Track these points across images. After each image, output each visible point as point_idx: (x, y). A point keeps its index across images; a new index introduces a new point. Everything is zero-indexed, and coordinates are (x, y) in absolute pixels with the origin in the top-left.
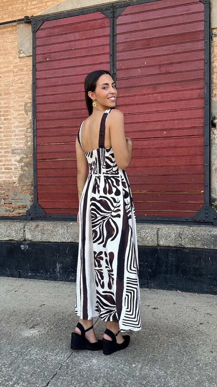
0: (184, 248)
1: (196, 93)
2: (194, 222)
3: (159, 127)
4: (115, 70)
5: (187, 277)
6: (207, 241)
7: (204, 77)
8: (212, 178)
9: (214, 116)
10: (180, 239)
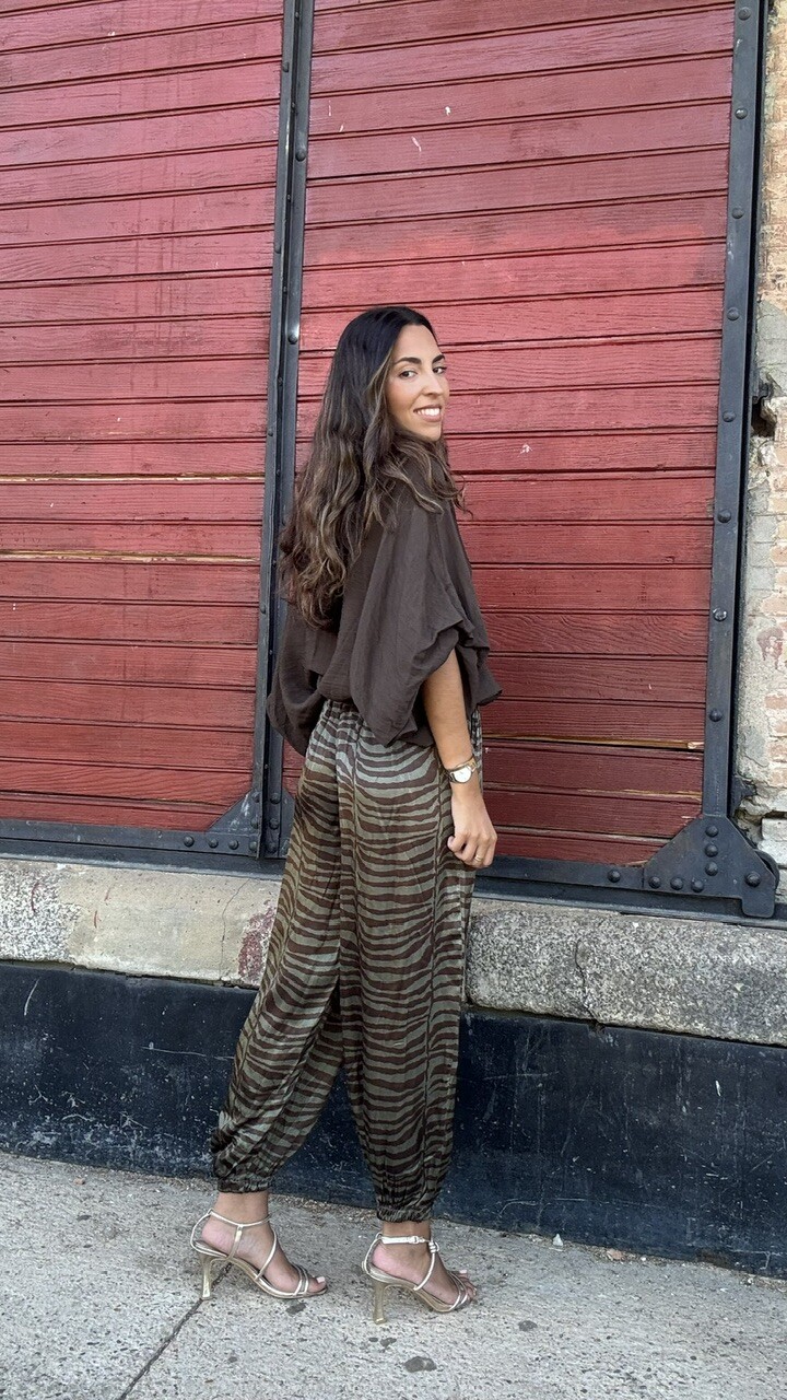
0: (593, 1022)
1: (682, 263)
2: (648, 892)
3: (500, 422)
4: (302, 136)
5: (599, 1171)
6: (708, 997)
7: (725, 186)
8: (748, 681)
9: (768, 376)
10: (576, 978)
